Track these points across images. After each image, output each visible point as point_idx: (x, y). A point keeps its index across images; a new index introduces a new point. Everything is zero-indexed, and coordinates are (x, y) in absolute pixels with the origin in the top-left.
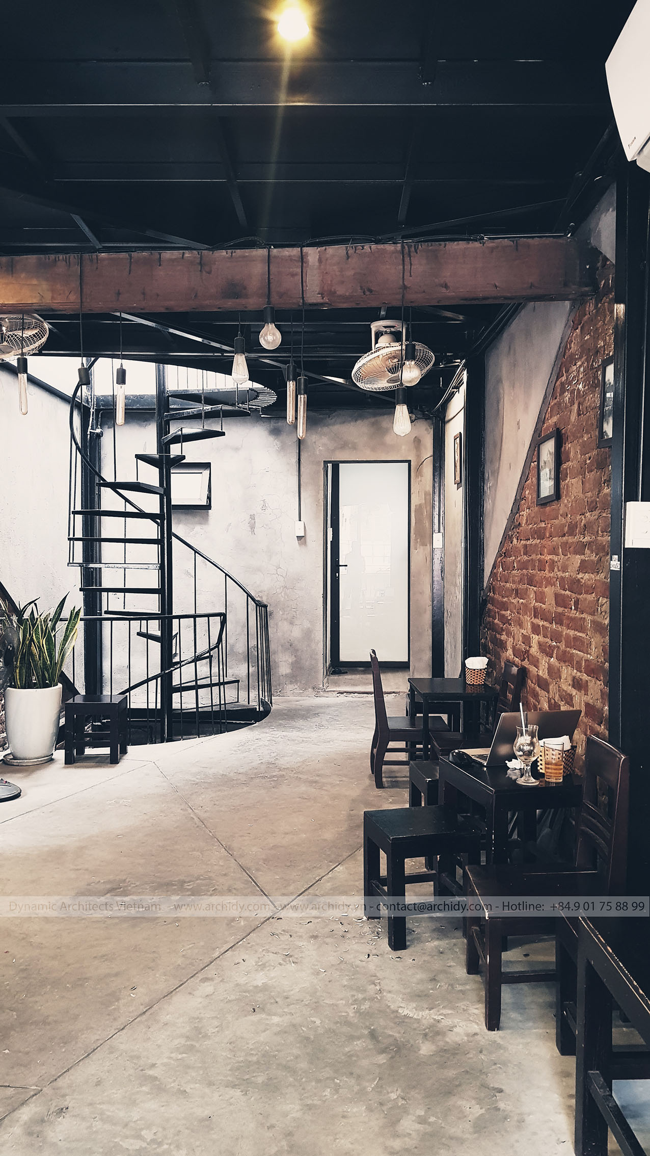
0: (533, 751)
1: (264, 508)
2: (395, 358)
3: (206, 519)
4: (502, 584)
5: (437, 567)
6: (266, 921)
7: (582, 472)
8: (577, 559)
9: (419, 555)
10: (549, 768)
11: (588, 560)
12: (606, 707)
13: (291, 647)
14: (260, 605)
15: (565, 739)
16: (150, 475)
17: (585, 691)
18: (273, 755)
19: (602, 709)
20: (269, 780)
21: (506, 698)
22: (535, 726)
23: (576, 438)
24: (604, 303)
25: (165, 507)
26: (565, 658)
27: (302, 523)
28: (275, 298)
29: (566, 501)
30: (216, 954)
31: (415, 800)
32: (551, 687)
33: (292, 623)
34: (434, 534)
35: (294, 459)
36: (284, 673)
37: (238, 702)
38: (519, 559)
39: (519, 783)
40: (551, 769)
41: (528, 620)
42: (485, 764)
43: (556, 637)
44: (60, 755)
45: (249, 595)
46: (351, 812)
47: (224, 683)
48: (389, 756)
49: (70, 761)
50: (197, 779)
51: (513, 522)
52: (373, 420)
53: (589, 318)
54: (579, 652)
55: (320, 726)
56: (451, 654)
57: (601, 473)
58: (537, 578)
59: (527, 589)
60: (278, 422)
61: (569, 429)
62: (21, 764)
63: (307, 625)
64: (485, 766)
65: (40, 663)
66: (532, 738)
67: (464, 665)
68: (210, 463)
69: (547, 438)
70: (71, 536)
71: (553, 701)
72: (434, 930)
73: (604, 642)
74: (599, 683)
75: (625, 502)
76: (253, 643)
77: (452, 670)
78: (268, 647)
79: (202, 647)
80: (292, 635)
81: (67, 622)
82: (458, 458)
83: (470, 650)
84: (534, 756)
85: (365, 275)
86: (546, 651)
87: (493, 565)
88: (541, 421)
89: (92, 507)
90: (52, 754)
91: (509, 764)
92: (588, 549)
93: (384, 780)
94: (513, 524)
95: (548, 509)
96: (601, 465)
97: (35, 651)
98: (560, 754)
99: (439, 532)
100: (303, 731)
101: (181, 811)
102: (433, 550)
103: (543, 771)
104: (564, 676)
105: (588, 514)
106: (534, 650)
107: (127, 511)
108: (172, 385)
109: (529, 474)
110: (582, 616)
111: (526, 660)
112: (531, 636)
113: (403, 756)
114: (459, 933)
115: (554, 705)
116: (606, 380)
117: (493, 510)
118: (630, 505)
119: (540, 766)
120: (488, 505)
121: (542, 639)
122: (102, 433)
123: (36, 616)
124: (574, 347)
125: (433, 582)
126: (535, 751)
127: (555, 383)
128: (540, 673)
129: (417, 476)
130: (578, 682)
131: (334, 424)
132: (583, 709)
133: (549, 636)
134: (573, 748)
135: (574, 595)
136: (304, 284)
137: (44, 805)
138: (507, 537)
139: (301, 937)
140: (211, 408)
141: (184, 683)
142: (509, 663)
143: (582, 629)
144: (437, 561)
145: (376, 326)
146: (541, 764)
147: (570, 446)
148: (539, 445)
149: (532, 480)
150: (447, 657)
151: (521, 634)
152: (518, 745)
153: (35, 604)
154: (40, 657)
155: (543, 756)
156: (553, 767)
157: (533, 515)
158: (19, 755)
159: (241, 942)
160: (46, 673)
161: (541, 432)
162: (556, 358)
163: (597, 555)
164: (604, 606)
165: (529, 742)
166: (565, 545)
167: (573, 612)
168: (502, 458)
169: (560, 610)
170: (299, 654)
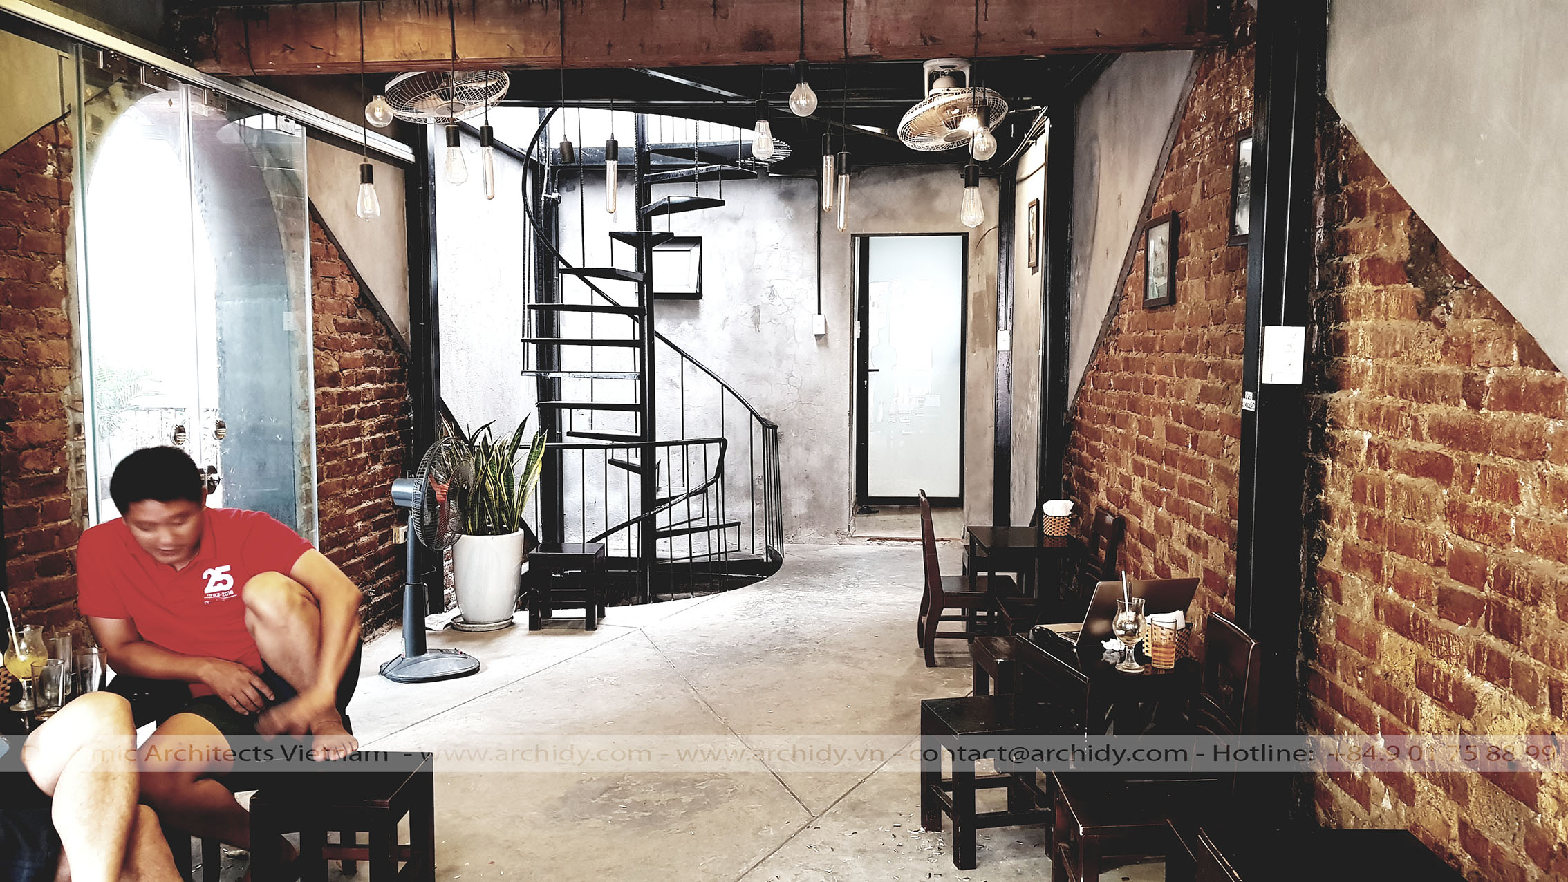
0: (1137, 629)
1: (772, 296)
2: (956, 108)
3: (695, 311)
4: (1093, 406)
5: (1002, 376)
6: (800, 830)
7: (1205, 271)
8: (1198, 384)
9: (977, 360)
10: (1157, 651)
11: (1211, 387)
12: (1232, 576)
13: (807, 479)
14: (767, 425)
15: (1178, 615)
16: (626, 257)
17: (1203, 552)
18: (790, 622)
19: (1226, 578)
20: (788, 654)
21: (1097, 555)
22: (1140, 600)
23: (1198, 226)
24: (1239, 56)
25: (645, 298)
26: (1178, 509)
27: (821, 317)
28: (810, 51)
29: (1183, 307)
30: (744, 870)
31: (980, 685)
32: (1158, 545)
33: (808, 449)
34: (999, 333)
35: (812, 233)
36: (798, 513)
37: (739, 550)
38: (1117, 375)
39: (1119, 669)
40: (1160, 652)
41: (1128, 457)
42: (1075, 645)
43: (1167, 481)
44: (522, 618)
45: (753, 413)
46: (896, 697)
47: (725, 526)
48: (943, 627)
49: (534, 626)
50: (697, 651)
51: (1110, 326)
52: (918, 178)
53: (1218, 72)
54: (1197, 504)
55: (848, 584)
56: (1020, 492)
57: (1230, 277)
58: (1141, 403)
59: (1127, 417)
60: (791, 183)
61: (1188, 213)
62: (475, 629)
63: (827, 450)
64: (1075, 647)
65: (496, 503)
66: (1137, 614)
67: (1039, 511)
68: (700, 239)
69: (1159, 222)
70: (526, 338)
71: (1160, 563)
72: (1010, 846)
73: (1230, 493)
74: (1222, 544)
75: (1264, 325)
76: (759, 473)
77: (1021, 516)
78: (778, 479)
79: (696, 481)
80: (809, 463)
81: (529, 451)
82: (1033, 232)
83: (1049, 489)
84: (1139, 637)
85: (926, 19)
86: (1153, 498)
87: (1082, 380)
88: (1151, 198)
89: (549, 299)
90: (512, 617)
91: (1106, 645)
92: (1212, 372)
93: (936, 656)
94: (1110, 329)
95: (1158, 314)
96: (1232, 266)
97: (490, 487)
98: (1171, 634)
99: (1006, 329)
100: (826, 590)
101: (682, 693)
102: (997, 354)
103: (1150, 655)
104: (1175, 532)
105: (1213, 327)
106: (1136, 495)
107: (594, 304)
108: (653, 138)
109: (1132, 264)
110: (1202, 457)
111: (1125, 507)
112: (1132, 477)
113: (959, 627)
114: (1041, 851)
115: (1162, 570)
116: (1241, 159)
117: (1082, 308)
118: (1270, 331)
119: (1146, 649)
120: (1075, 301)
121: (1146, 482)
122: (559, 198)
123: (490, 444)
124: (1197, 107)
125: (996, 395)
126: (1140, 630)
127: (1172, 151)
128: (1144, 526)
129: (976, 254)
130: (1195, 541)
131: (866, 184)
132: (1201, 576)
133: (1157, 479)
134: (1188, 626)
135: (1191, 429)
136: (848, 31)
137: (510, 682)
138: (1102, 345)
139: (845, 851)
140: (707, 169)
141: (674, 525)
142: (1102, 511)
143: (1202, 474)
144: (1002, 368)
145: (931, 66)
146: (1147, 646)
147: (1189, 235)
148: (1148, 230)
149: (1138, 274)
150: (1015, 494)
151: (1118, 473)
152: (1118, 623)
153: (489, 429)
154: (495, 495)
155: (1150, 636)
156: (1162, 649)
157: (1137, 320)
158: (471, 618)
159: (772, 856)
160: (503, 516)
161: (1151, 211)
162: (1174, 119)
163: (1223, 381)
164: (1231, 448)
165: (1133, 620)
166: (1181, 366)
167: (1190, 450)
168: (1095, 239)
169: (1173, 447)
170: (818, 488)
